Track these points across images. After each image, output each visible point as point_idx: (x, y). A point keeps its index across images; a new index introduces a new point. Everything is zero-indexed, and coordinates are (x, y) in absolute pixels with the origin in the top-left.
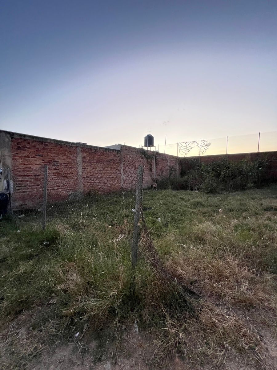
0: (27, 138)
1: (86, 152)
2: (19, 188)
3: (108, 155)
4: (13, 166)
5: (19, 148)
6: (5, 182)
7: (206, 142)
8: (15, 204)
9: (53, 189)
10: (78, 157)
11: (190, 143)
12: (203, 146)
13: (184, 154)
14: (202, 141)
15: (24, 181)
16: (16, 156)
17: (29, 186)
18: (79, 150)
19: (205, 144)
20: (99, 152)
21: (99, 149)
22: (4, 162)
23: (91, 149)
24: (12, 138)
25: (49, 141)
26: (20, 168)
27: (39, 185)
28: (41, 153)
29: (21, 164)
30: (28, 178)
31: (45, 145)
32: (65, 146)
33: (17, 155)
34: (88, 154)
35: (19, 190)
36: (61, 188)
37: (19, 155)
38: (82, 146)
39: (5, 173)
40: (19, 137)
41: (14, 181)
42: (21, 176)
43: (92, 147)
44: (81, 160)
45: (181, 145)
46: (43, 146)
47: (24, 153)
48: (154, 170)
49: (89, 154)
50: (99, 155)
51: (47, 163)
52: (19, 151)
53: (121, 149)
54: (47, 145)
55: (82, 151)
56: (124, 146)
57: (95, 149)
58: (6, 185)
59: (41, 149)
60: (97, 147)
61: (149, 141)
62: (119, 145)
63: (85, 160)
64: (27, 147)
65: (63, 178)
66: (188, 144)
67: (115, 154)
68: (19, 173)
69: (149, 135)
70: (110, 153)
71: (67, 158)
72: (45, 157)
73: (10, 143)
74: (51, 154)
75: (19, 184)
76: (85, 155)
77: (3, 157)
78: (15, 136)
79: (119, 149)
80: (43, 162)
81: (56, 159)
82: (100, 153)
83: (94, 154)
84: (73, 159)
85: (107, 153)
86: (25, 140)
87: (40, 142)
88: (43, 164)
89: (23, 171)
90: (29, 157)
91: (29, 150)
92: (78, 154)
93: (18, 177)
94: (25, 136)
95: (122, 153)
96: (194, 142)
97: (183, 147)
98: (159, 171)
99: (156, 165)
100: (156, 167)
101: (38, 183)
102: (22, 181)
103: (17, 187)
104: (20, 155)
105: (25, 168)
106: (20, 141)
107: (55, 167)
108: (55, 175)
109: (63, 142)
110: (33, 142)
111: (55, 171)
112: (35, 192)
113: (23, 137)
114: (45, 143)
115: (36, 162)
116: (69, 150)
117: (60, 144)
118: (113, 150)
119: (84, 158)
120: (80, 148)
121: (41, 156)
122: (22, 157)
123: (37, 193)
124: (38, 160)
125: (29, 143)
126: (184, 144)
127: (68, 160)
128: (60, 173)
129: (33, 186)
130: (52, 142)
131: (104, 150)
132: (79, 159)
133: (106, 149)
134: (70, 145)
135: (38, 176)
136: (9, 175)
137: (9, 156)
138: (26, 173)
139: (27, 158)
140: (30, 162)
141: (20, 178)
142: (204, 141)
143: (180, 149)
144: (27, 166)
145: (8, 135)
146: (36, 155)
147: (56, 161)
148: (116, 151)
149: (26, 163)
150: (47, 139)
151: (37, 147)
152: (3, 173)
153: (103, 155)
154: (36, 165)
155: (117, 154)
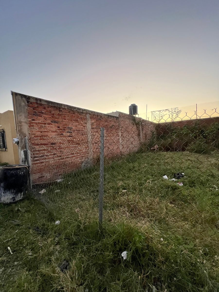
0: (43, 103)
1: (94, 119)
4: (30, 134)
5: (35, 114)
6: (22, 152)
10: (88, 124)
14: (174, 109)
15: (42, 150)
16: (33, 123)
17: (46, 156)
18: (88, 116)
19: (177, 111)
20: (103, 118)
21: (103, 115)
22: (21, 129)
23: (98, 116)
24: (28, 102)
25: (63, 107)
26: (37, 136)
27: (54, 154)
28: (56, 120)
29: (39, 131)
30: (45, 147)
31: (60, 111)
32: (76, 112)
33: (34, 121)
35: (37, 160)
36: (74, 156)
37: (35, 121)
38: (90, 113)
40: (35, 101)
42: (38, 145)
43: (98, 114)
44: (90, 127)
46: (57, 112)
47: (40, 120)
49: (96, 120)
50: (104, 121)
51: (62, 130)
52: (35, 117)
53: (119, 116)
55: (91, 118)
57: (100, 116)
59: (56, 115)
62: (117, 112)
63: (93, 127)
64: (43, 113)
65: (75, 145)
68: (36, 142)
69: (133, 104)
71: (79, 124)
72: (60, 123)
73: (26, 108)
74: (65, 121)
75: (37, 154)
76: (93, 121)
77: (19, 124)
78: (32, 100)
80: (58, 129)
81: (70, 126)
84: (84, 125)
85: (110, 119)
86: (41, 105)
87: (55, 107)
88: (58, 131)
89: (40, 139)
90: (45, 124)
91: (45, 116)
92: (87, 120)
94: (40, 100)
95: (120, 120)
96: (166, 110)
98: (144, 135)
99: (142, 130)
100: (142, 132)
101: (55, 152)
102: (39, 151)
103: (35, 157)
104: (37, 122)
105: (42, 136)
106: (36, 105)
107: (68, 134)
108: (69, 143)
109: (75, 108)
110: (48, 107)
111: (69, 138)
112: (52, 162)
113: (39, 102)
114: (60, 108)
115: (52, 129)
116: (80, 116)
117: (72, 110)
118: (113, 117)
119: (92, 124)
121: (57, 123)
122: (39, 123)
124: (53, 127)
125: (45, 108)
126: (158, 113)
127: (79, 127)
128: (73, 141)
129: (51, 155)
130: (66, 108)
131: (107, 116)
134: (81, 111)
135: (54, 144)
137: (26, 122)
138: (43, 142)
139: (43, 125)
140: (46, 129)
141: (37, 148)
144: (43, 134)
145: (24, 99)
146: (52, 122)
147: (69, 128)
149: (42, 130)
150: (61, 105)
151: (53, 112)
152: (20, 142)
154: (52, 132)
155: (116, 121)
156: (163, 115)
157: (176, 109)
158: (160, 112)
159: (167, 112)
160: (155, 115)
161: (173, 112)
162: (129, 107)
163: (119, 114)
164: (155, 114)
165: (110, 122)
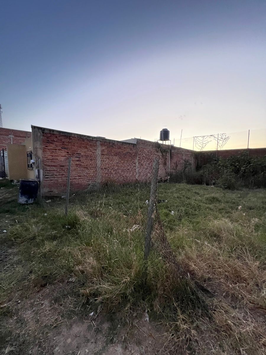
0: (55, 133)
1: (105, 146)
2: (47, 176)
3: (125, 148)
4: (43, 157)
5: (48, 142)
6: (37, 171)
7: (225, 136)
8: (43, 191)
9: (75, 179)
10: (97, 150)
11: (206, 137)
12: (221, 139)
13: (200, 148)
14: (221, 135)
15: (51, 170)
16: (46, 149)
17: (55, 175)
18: (98, 143)
19: (224, 138)
20: (116, 145)
21: (116, 143)
22: (37, 153)
23: (109, 143)
24: (43, 133)
25: (73, 136)
26: (49, 160)
27: (63, 175)
28: (66, 146)
29: (50, 155)
30: (55, 168)
31: (70, 139)
32: (86, 140)
33: (47, 148)
34: (106, 147)
35: (47, 178)
36: (82, 178)
37: (48, 148)
38: (101, 140)
39: (36, 163)
40: (49, 132)
41: (43, 170)
42: (49, 166)
43: (110, 141)
44: (100, 153)
45: (197, 139)
46: (68, 140)
47: (52, 146)
48: (169, 163)
49: (108, 147)
50: (117, 148)
51: (71, 155)
52: (48, 145)
53: (137, 143)
54: (71, 139)
55: (101, 145)
56: (140, 140)
57: (113, 143)
58: (37, 174)
59: (66, 143)
60: (114, 141)
61: (165, 134)
62: (135, 139)
63: (104, 153)
64: (54, 141)
65: (84, 169)
66: (205, 138)
67: (131, 147)
68: (48, 164)
69: (164, 129)
70: (126, 147)
71: (88, 151)
72: (69, 149)
73: (41, 137)
74: (75, 147)
75: (48, 173)
76: (104, 148)
77: (35, 150)
78: (46, 131)
79: (136, 143)
80: (67, 155)
81: (79, 152)
82: (117, 147)
83: (112, 147)
84: (93, 151)
85: (124, 146)
86: (54, 134)
87: (65, 136)
88: (67, 156)
89: (51, 162)
90: (56, 150)
91: (57, 143)
92: (97, 147)
93: (47, 167)
94: (53, 131)
95: (138, 147)
96: (211, 135)
97: (199, 141)
98: (173, 164)
99: (171, 159)
100: (171, 161)
101: (63, 172)
102: (49, 171)
103: (46, 175)
104: (49, 148)
105: (53, 159)
106: (49, 135)
107: (77, 159)
108: (77, 166)
109: (85, 136)
110: (60, 136)
111: (78, 163)
112: (60, 180)
113: (52, 132)
114: (70, 137)
115: (62, 154)
116: (90, 144)
117: (82, 138)
118: (129, 144)
119: (103, 151)
120: (99, 142)
121: (66, 149)
122: (51, 149)
123: (61, 182)
124: (63, 153)
125: (56, 137)
126: (201, 138)
127: (89, 153)
128: (81, 165)
129: (59, 175)
130: (76, 136)
131: (121, 144)
132: (99, 152)
133: (123, 143)
134: (91, 139)
135: (63, 166)
136: (40, 165)
137: (40, 148)
138: (53, 164)
139: (54, 151)
140: (57, 154)
141: (48, 168)
142: (222, 135)
143: (196, 143)
144: (54, 158)
145: (40, 131)
146: (62, 148)
147: (78, 154)
148: (132, 145)
149: (53, 154)
150: (71, 134)
151: (63, 140)
152: (35, 163)
153: (120, 148)
154: (62, 156)
161: (219, 138)
162: (161, 131)
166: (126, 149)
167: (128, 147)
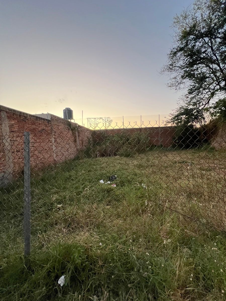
1: (14, 119)
11: (97, 119)
13: (94, 127)
19: (109, 120)
20: (29, 120)
21: (29, 116)
23: (20, 116)
34: (17, 121)
38: (8, 111)
43: (21, 114)
44: (8, 129)
50: (30, 124)
53: (51, 119)
55: (9, 117)
57: (25, 117)
60: (27, 114)
63: (13, 129)
67: (46, 124)
69: (68, 108)
76: (13, 122)
82: (30, 122)
83: (24, 122)
85: (38, 122)
92: (2, 120)
95: (52, 124)
96: (101, 118)
98: (80, 142)
118: (44, 119)
119: (11, 126)
120: (5, 113)
126: (93, 120)
131: (35, 118)
132: (5, 127)
133: (37, 118)
148: (47, 121)
153: (33, 124)
155: (48, 124)
156: (98, 122)
157: (109, 118)
158: (95, 120)
159: (101, 120)
160: (91, 122)
161: (106, 121)
162: (64, 110)
163: (52, 117)
164: (91, 120)
165: (38, 125)
166: (41, 126)
167: (42, 123)
